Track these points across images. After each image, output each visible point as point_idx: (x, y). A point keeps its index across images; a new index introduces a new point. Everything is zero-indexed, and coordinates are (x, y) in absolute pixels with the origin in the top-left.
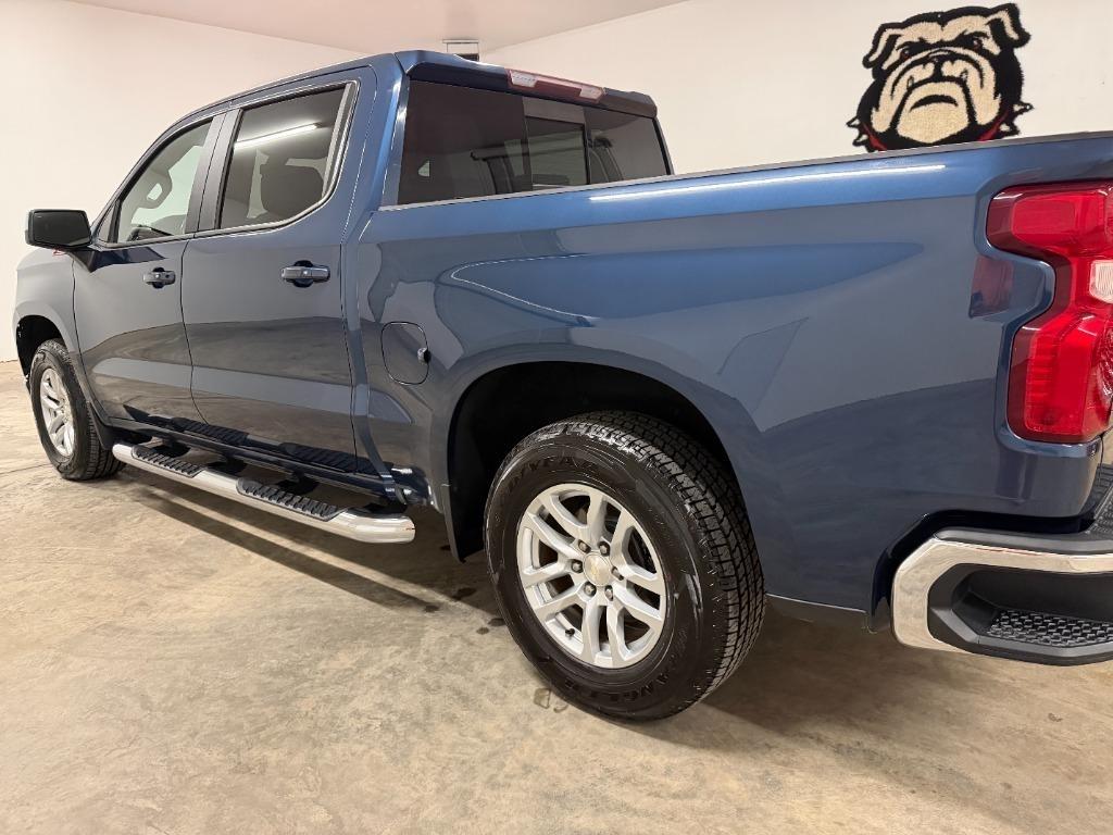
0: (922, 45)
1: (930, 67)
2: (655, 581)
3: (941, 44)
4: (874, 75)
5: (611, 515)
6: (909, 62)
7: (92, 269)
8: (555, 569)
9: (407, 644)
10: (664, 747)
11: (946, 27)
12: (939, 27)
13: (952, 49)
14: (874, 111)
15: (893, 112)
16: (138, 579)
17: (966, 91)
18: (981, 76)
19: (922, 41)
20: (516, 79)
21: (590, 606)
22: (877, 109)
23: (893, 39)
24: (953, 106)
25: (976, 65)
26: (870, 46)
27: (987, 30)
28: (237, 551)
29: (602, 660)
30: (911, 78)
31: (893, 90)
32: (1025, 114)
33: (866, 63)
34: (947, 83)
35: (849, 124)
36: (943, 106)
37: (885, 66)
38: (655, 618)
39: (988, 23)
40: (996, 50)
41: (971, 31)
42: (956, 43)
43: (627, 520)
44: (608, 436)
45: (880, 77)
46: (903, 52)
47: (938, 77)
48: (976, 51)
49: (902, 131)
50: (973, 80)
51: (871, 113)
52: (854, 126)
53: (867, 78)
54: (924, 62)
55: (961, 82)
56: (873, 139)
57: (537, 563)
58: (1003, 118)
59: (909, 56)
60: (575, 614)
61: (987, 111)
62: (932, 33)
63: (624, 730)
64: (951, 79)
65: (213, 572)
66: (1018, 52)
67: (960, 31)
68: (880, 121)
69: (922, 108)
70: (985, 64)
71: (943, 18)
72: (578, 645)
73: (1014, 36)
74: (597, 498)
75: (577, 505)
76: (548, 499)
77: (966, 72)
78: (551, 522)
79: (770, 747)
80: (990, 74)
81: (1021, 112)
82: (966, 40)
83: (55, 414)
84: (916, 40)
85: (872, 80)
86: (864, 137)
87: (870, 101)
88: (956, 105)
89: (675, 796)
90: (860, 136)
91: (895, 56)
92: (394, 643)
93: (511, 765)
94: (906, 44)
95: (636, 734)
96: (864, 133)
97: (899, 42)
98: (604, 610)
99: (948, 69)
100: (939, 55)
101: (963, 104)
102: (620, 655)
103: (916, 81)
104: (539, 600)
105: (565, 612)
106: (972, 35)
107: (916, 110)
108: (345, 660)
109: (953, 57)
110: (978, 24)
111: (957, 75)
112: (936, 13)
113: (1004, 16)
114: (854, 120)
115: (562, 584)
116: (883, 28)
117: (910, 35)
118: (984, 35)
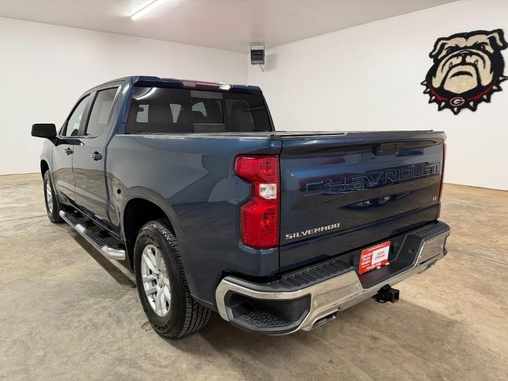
0: (457, 48)
1: (460, 58)
3: (466, 47)
4: (434, 61)
6: (450, 56)
7: (56, 145)
8: (152, 277)
9: (116, 299)
10: (173, 348)
11: (468, 40)
12: (465, 40)
13: (471, 50)
14: (433, 78)
15: (442, 79)
17: (477, 70)
18: (484, 63)
19: (457, 46)
20: (185, 84)
22: (435, 77)
23: (443, 45)
24: (470, 77)
25: (482, 58)
26: (433, 48)
27: (488, 41)
29: (160, 313)
30: (451, 63)
31: (443, 68)
32: (505, 81)
33: (431, 56)
34: (468, 66)
35: (422, 84)
36: (466, 76)
37: (439, 57)
38: (169, 299)
39: (489, 38)
40: (491, 51)
41: (480, 41)
42: (472, 47)
45: (437, 62)
46: (448, 51)
47: (464, 63)
48: (482, 51)
49: (447, 87)
50: (480, 64)
51: (432, 79)
52: (424, 85)
53: (431, 63)
54: (457, 56)
55: (475, 65)
56: (432, 90)
58: (494, 83)
59: (450, 53)
61: (487, 79)
62: (462, 42)
63: (164, 341)
64: (470, 64)
65: (74, 263)
66: (503, 52)
67: (475, 42)
68: (436, 83)
69: (456, 77)
70: (486, 57)
71: (466, 36)
72: (155, 307)
73: (501, 44)
76: (148, 249)
77: (477, 61)
79: (209, 354)
80: (488, 62)
81: (503, 80)
82: (477, 46)
84: (454, 45)
85: (433, 64)
86: (429, 90)
87: (432, 73)
88: (472, 76)
90: (426, 89)
91: (444, 53)
92: (112, 298)
94: (449, 47)
95: (167, 343)
96: (429, 88)
97: (446, 46)
99: (469, 59)
100: (465, 52)
101: (475, 76)
102: (163, 312)
103: (453, 64)
104: (148, 288)
106: (480, 43)
107: (453, 78)
109: (471, 54)
110: (484, 39)
111: (473, 62)
112: (464, 34)
113: (496, 35)
114: (424, 82)
116: (439, 40)
117: (452, 43)
118: (486, 44)
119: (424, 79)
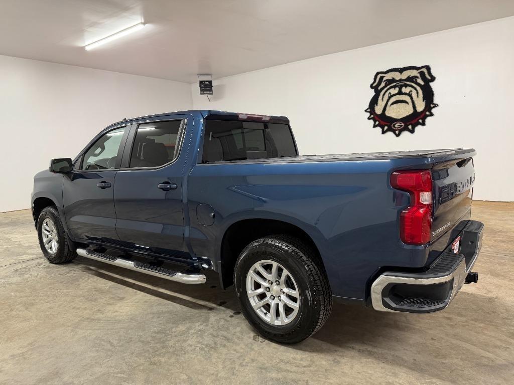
0: (393, 80)
1: (397, 89)
2: (295, 293)
3: (401, 80)
4: (375, 92)
5: (280, 271)
6: (388, 87)
7: (72, 180)
8: (260, 291)
9: (204, 322)
10: (300, 352)
11: (403, 74)
12: (400, 74)
13: (405, 82)
14: (375, 106)
15: (383, 106)
16: (95, 301)
17: (412, 99)
18: (417, 93)
19: (393, 79)
20: (241, 117)
21: (273, 304)
22: (377, 105)
23: (382, 78)
24: (406, 104)
25: (415, 89)
26: (373, 81)
27: (418, 75)
28: (131, 290)
29: (278, 323)
30: (390, 93)
31: (383, 98)
32: (436, 108)
33: (372, 87)
34: (404, 96)
35: (366, 111)
36: (403, 104)
37: (379, 88)
38: (296, 306)
39: (419, 73)
40: (422, 83)
41: (412, 75)
42: (406, 80)
43: (286, 272)
44: (279, 244)
45: (378, 93)
46: (386, 83)
47: (400, 93)
48: (415, 83)
49: (388, 113)
50: (414, 94)
51: (374, 107)
52: (368, 112)
53: (372, 93)
54: (394, 87)
55: (410, 95)
56: (376, 117)
57: (253, 289)
58: (427, 109)
59: (389, 85)
60: (267, 307)
61: (420, 107)
62: (397, 76)
63: (286, 347)
64: (405, 94)
65: (123, 298)
66: (431, 84)
67: (408, 75)
68: (378, 110)
69: (395, 105)
70: (418, 88)
71: (401, 70)
72: (269, 318)
73: (429, 78)
74: (275, 265)
75: (268, 268)
76: (258, 266)
77: (411, 91)
78: (259, 274)
79: (336, 351)
80: (420, 92)
81: (434, 107)
82: (410, 79)
83: (48, 237)
84: (391, 78)
85: (374, 94)
86: (372, 116)
87: (374, 102)
88: (408, 104)
89: (304, 367)
90: (370, 116)
91: (383, 84)
92: (199, 321)
93: (247, 360)
94: (387, 80)
95: (290, 349)
96: (373, 115)
97: (384, 79)
98: (278, 305)
99: (404, 90)
100: (401, 84)
101: (411, 104)
102: (284, 321)
103: (392, 94)
104: (254, 302)
105: (263, 306)
106: (412, 77)
107: (392, 106)
108: (182, 328)
109: (406, 86)
110: (415, 73)
111: (408, 92)
112: (399, 68)
113: (425, 70)
114: (367, 109)
115: (262, 296)
116: (378, 74)
117: (389, 76)
118: (417, 77)
119: (368, 107)
